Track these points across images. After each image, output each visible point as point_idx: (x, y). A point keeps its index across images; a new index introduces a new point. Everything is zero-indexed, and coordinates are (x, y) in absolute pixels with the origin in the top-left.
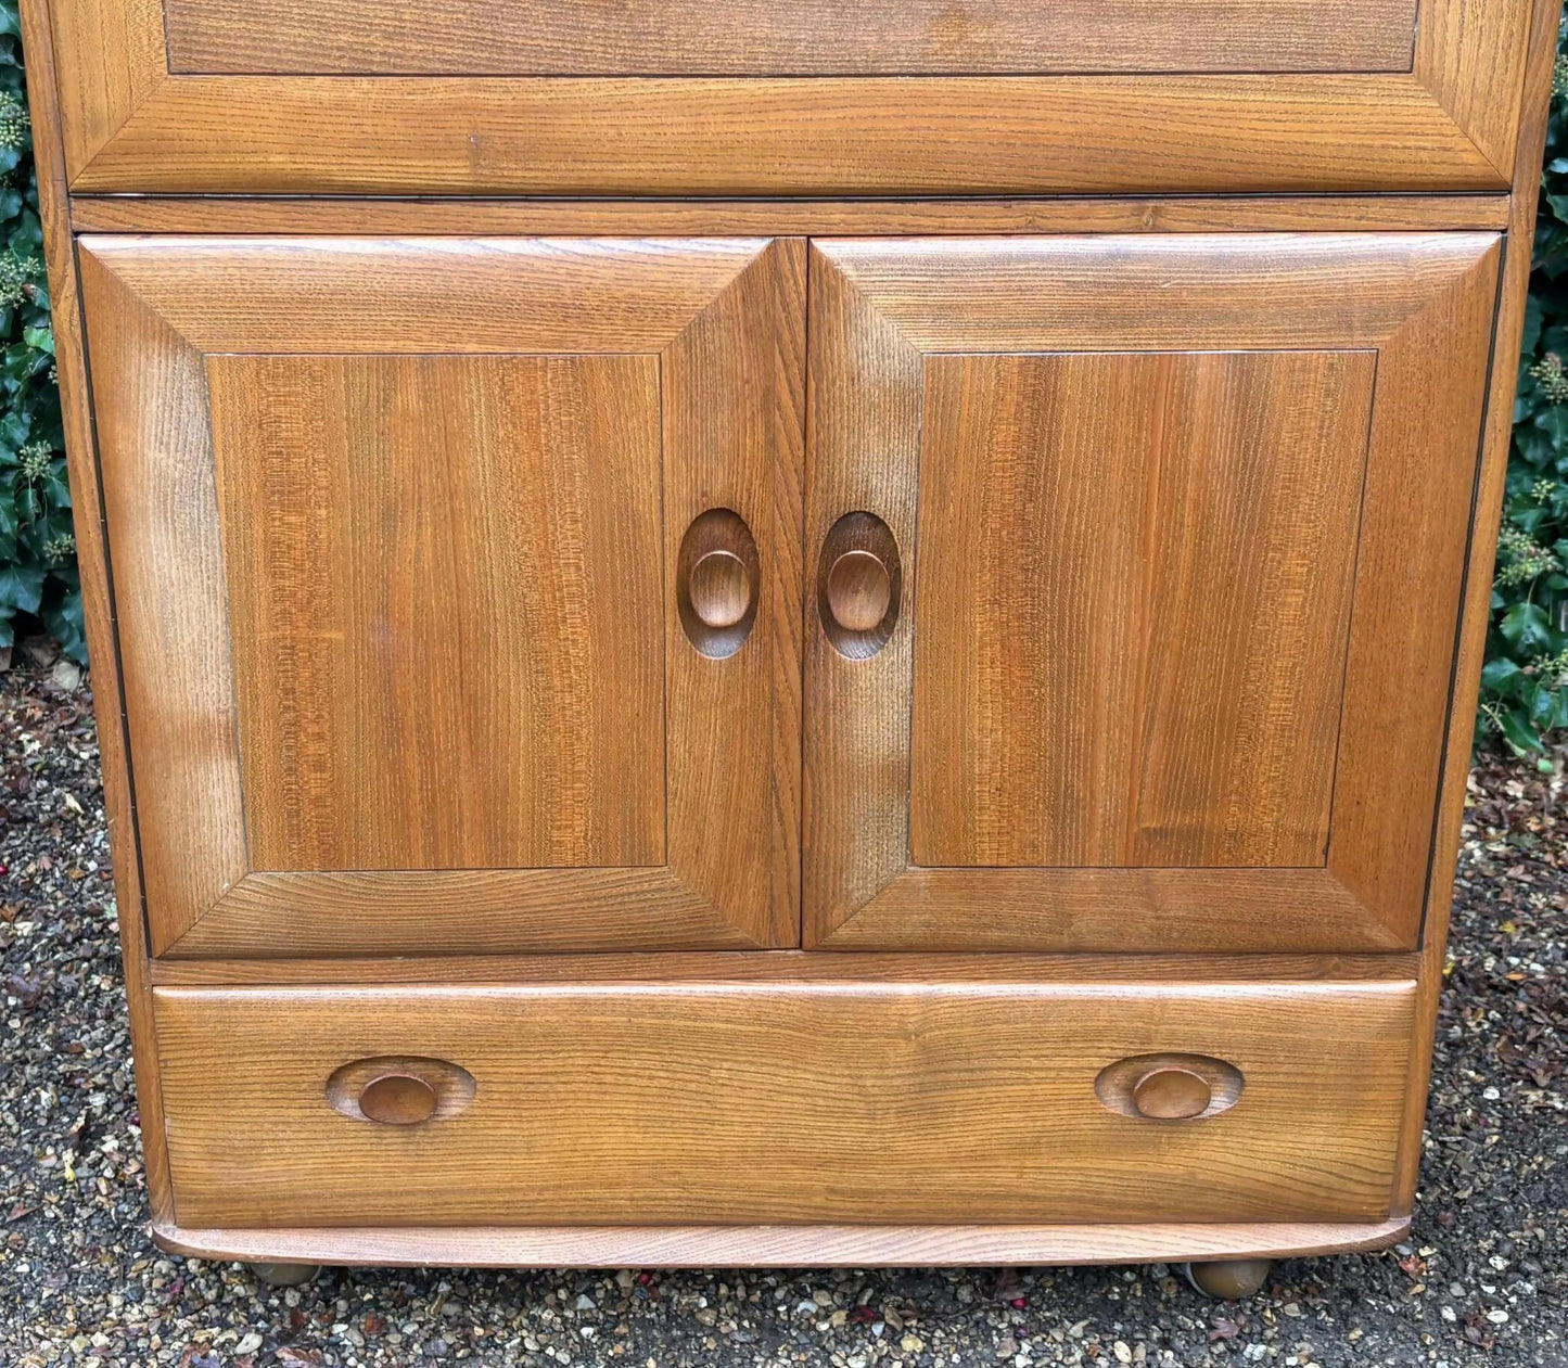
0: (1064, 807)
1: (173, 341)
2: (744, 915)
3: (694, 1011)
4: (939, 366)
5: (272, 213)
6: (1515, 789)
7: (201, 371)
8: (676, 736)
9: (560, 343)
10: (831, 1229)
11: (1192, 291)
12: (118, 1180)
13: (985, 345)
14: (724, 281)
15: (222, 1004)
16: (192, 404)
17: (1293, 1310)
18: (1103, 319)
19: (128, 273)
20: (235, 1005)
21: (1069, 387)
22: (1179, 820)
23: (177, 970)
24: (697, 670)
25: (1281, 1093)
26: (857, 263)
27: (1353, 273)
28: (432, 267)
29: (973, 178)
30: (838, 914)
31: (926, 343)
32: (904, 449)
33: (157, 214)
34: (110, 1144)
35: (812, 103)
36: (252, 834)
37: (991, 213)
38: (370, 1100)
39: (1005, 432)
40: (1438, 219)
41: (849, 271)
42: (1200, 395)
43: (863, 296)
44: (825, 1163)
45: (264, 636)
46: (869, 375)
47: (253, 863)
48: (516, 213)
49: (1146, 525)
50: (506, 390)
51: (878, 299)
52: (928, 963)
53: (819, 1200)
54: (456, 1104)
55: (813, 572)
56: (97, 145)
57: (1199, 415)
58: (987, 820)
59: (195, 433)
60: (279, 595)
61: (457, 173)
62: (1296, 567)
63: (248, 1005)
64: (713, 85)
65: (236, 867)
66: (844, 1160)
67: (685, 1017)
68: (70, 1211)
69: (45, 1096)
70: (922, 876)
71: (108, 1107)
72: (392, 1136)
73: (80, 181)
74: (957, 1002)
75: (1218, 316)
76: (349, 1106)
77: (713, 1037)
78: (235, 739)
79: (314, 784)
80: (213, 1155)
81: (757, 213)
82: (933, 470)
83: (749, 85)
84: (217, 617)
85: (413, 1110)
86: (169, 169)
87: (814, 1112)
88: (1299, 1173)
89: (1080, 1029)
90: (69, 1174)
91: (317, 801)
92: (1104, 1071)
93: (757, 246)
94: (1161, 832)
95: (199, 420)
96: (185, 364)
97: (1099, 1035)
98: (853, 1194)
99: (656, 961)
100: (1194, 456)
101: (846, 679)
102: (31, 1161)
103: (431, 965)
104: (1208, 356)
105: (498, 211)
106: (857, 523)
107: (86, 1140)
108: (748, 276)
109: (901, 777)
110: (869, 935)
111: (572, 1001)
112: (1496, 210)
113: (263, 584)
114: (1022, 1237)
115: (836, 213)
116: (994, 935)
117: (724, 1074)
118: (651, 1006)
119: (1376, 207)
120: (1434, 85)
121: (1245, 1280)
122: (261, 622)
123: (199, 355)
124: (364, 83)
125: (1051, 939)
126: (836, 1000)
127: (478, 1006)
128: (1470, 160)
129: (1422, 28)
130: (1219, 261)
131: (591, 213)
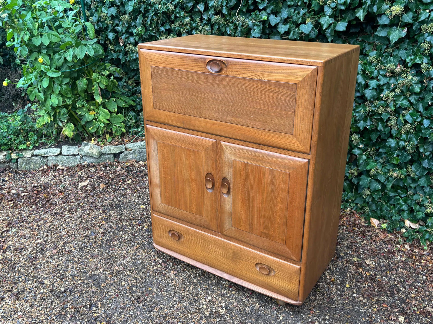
0: (251, 225)
1: (154, 139)
2: (213, 226)
3: (207, 237)
4: (234, 161)
5: (164, 126)
7: (157, 143)
8: (205, 201)
9: (192, 148)
10: (224, 273)
11: (265, 159)
13: (240, 160)
14: (210, 144)
16: (156, 147)
18: (254, 160)
19: (150, 130)
20: (160, 219)
21: (250, 168)
22: (265, 231)
23: (155, 212)
24: (207, 193)
25: (280, 276)
26: (225, 145)
27: (286, 161)
28: (179, 135)
29: (238, 138)
30: (224, 230)
31: (233, 158)
32: (230, 171)
33: (154, 124)
35: (219, 125)
36: (161, 199)
37: (241, 143)
38: (172, 234)
39: (242, 172)
40: (300, 156)
42: (266, 173)
43: (225, 150)
44: (222, 263)
45: (163, 175)
46: (226, 160)
47: (162, 202)
48: (189, 131)
49: (260, 189)
50: (186, 152)
51: (227, 151)
52: (235, 241)
54: (182, 240)
55: (220, 184)
56: (147, 115)
57: (266, 176)
58: (241, 224)
60: (164, 171)
61: (182, 125)
62: (279, 200)
64: (208, 120)
65: (160, 202)
66: (224, 264)
70: (234, 229)
72: (174, 241)
73: (147, 119)
74: (238, 247)
75: (268, 163)
76: (170, 235)
77: (210, 241)
78: (160, 187)
79: (167, 195)
80: (158, 236)
81: (214, 136)
82: (234, 174)
83: (212, 121)
84: (158, 172)
85: (177, 238)
86: (154, 119)
87: (221, 255)
91: (168, 197)
92: (256, 264)
93: (215, 140)
94: (263, 232)
95: (156, 149)
96: (155, 142)
97: (255, 258)
99: (204, 229)
100: (266, 181)
101: (224, 199)
103: (180, 221)
104: (267, 167)
106: (224, 179)
108: (213, 144)
109: (231, 214)
110: (228, 234)
111: (194, 231)
112: (308, 157)
113: (162, 169)
115: (223, 138)
116: (243, 240)
117: (211, 247)
118: (203, 235)
119: (291, 153)
120: (296, 137)
122: (162, 174)
123: (157, 141)
124: (172, 113)
125: (250, 243)
126: (224, 241)
127: (184, 228)
128: (302, 148)
129: (294, 129)
130: (269, 155)
131: (197, 133)
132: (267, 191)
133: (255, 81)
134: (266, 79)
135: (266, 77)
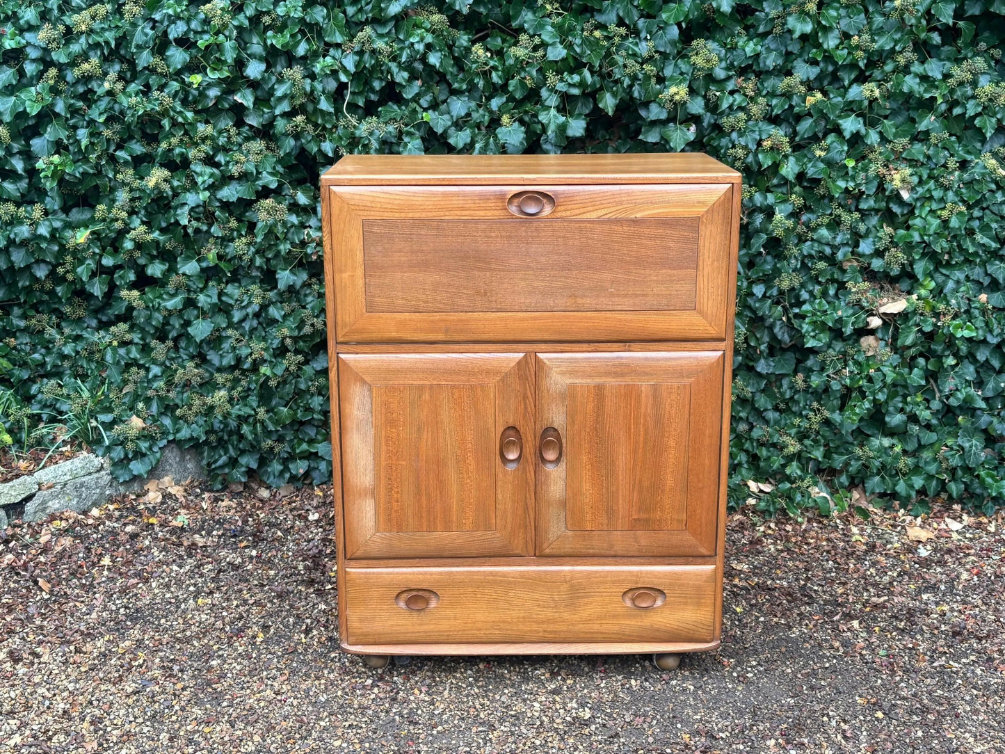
0: (610, 512)
1: (363, 382)
2: (518, 547)
3: (504, 575)
4: (572, 387)
5: (391, 348)
6: (789, 528)
7: (370, 390)
8: (499, 491)
9: (468, 381)
11: (639, 367)
12: (319, 642)
13: (584, 381)
14: (513, 364)
15: (366, 573)
16: (367, 398)
17: (687, 673)
18: (616, 374)
19: (352, 364)
20: (370, 573)
21: (607, 393)
22: (643, 516)
23: (353, 563)
24: (505, 473)
25: (678, 600)
26: (549, 359)
27: (683, 362)
28: (433, 361)
29: (579, 338)
30: (545, 545)
31: (569, 381)
32: (562, 409)
33: (360, 348)
34: (315, 632)
35: (535, 319)
36: (377, 522)
37: (585, 346)
38: (408, 602)
39: (590, 406)
40: (706, 348)
41: (546, 361)
42: (643, 395)
43: (551, 369)
44: (542, 622)
45: (384, 463)
46: (553, 388)
47: (377, 530)
48: (456, 347)
49: (630, 429)
50: (453, 394)
51: (555, 369)
52: (572, 560)
53: (541, 634)
54: (433, 604)
55: (538, 445)
56: (345, 330)
57: (643, 401)
58: (589, 517)
59: (368, 406)
60: (388, 452)
61: (441, 337)
62: (672, 443)
63: (374, 573)
64: (510, 314)
65: (372, 531)
66: (548, 622)
67: (501, 576)
68: (306, 650)
69: (291, 620)
70: (570, 533)
71: (312, 623)
72: (415, 614)
73: (340, 340)
74: (581, 572)
75: (646, 374)
76: (402, 604)
77: (510, 583)
78: (374, 493)
79: (395, 506)
80: (361, 621)
81: (521, 346)
82: (571, 416)
83: (519, 314)
84: (371, 458)
85: (420, 605)
86: (365, 336)
87: (539, 606)
88: (684, 625)
89: (617, 580)
90: (304, 640)
91: (396, 511)
92: (625, 593)
93: (522, 355)
94: (638, 520)
95: (369, 404)
96: (366, 388)
97: (622, 582)
98: (551, 632)
99: (493, 560)
100: (642, 411)
101: (547, 475)
102: (290, 638)
103: (427, 561)
104: (645, 385)
105: (451, 346)
106: (550, 430)
107: (308, 631)
108: (519, 363)
109: (564, 504)
110: (555, 552)
111: (468, 572)
112: (722, 345)
113: (384, 448)
114: (602, 646)
115: (543, 346)
116: (591, 551)
117: (513, 594)
118: (491, 573)
119: (689, 345)
120: (701, 313)
121: (671, 662)
122: (383, 459)
123: (370, 386)
124: (418, 314)
125: (608, 553)
126: (545, 571)
127: (441, 573)
128: (713, 332)
129: (697, 299)
130: (646, 359)
131: (477, 347)
132: (646, 430)
133: (618, 221)
134: (638, 215)
135: (640, 211)
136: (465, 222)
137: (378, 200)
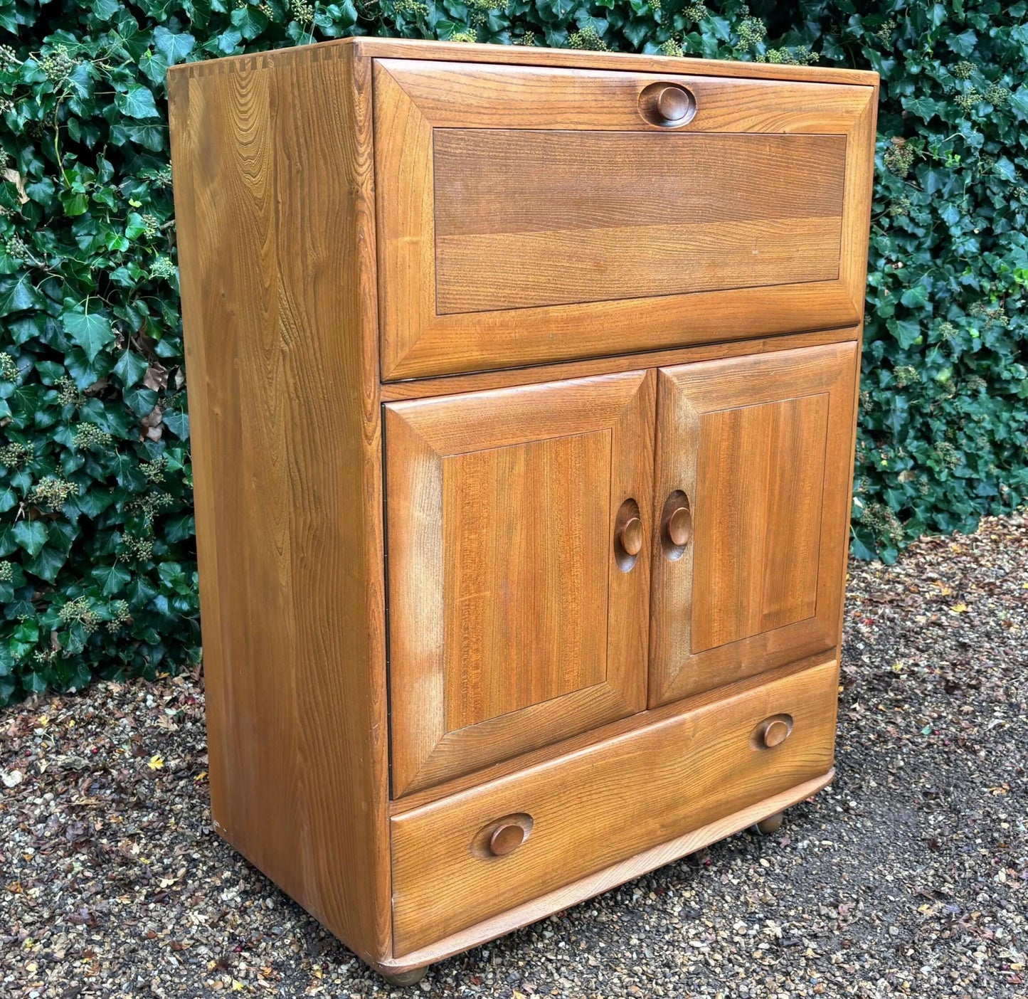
0: (740, 612)
1: (429, 452)
2: (632, 701)
4: (704, 419)
5: (465, 382)
7: (440, 468)
8: (612, 614)
10: (659, 848)
11: (780, 376)
13: (718, 407)
14: (635, 391)
15: (426, 815)
16: (436, 485)
18: (754, 390)
19: (411, 420)
21: (744, 422)
22: (775, 607)
23: (402, 804)
24: (620, 579)
25: (804, 723)
26: (678, 376)
27: (823, 362)
30: (665, 686)
31: (700, 409)
32: (692, 458)
33: (418, 388)
36: (446, 715)
39: (725, 444)
40: (840, 338)
41: (675, 380)
42: (782, 419)
43: (681, 391)
44: (661, 814)
45: (457, 602)
46: (682, 426)
47: (447, 729)
48: (558, 369)
50: (557, 454)
51: (686, 392)
52: (690, 702)
54: (526, 835)
55: (658, 522)
56: (402, 355)
57: (781, 427)
58: (716, 626)
59: (436, 499)
60: (465, 578)
61: (543, 352)
62: (807, 488)
63: (438, 812)
64: (636, 302)
65: (439, 733)
66: (668, 809)
67: (613, 756)
70: (695, 658)
72: (500, 863)
73: (391, 373)
74: (706, 716)
75: (785, 386)
76: (480, 853)
77: (623, 763)
78: (443, 661)
79: (474, 676)
81: (643, 359)
82: (702, 466)
83: (648, 301)
84: (438, 596)
85: (511, 843)
88: (809, 758)
89: (744, 715)
91: (475, 686)
92: (752, 733)
93: (642, 373)
94: (769, 615)
95: (437, 493)
96: (433, 463)
97: (750, 716)
98: (670, 825)
99: (597, 733)
100: (780, 445)
101: (671, 571)
103: (510, 764)
104: (784, 402)
105: (551, 369)
106: (676, 496)
108: (640, 389)
109: (688, 613)
112: (854, 332)
113: (459, 574)
114: (725, 823)
115: (666, 356)
116: (716, 680)
117: (627, 781)
120: (844, 284)
122: (457, 594)
123: (439, 457)
124: (512, 313)
126: (665, 729)
127: (534, 778)
128: (853, 313)
129: (841, 261)
130: (785, 361)
132: (782, 475)
133: (762, 138)
134: (787, 129)
135: (789, 123)
136: (584, 134)
137: (457, 87)
